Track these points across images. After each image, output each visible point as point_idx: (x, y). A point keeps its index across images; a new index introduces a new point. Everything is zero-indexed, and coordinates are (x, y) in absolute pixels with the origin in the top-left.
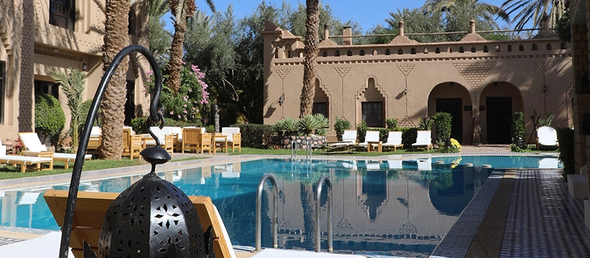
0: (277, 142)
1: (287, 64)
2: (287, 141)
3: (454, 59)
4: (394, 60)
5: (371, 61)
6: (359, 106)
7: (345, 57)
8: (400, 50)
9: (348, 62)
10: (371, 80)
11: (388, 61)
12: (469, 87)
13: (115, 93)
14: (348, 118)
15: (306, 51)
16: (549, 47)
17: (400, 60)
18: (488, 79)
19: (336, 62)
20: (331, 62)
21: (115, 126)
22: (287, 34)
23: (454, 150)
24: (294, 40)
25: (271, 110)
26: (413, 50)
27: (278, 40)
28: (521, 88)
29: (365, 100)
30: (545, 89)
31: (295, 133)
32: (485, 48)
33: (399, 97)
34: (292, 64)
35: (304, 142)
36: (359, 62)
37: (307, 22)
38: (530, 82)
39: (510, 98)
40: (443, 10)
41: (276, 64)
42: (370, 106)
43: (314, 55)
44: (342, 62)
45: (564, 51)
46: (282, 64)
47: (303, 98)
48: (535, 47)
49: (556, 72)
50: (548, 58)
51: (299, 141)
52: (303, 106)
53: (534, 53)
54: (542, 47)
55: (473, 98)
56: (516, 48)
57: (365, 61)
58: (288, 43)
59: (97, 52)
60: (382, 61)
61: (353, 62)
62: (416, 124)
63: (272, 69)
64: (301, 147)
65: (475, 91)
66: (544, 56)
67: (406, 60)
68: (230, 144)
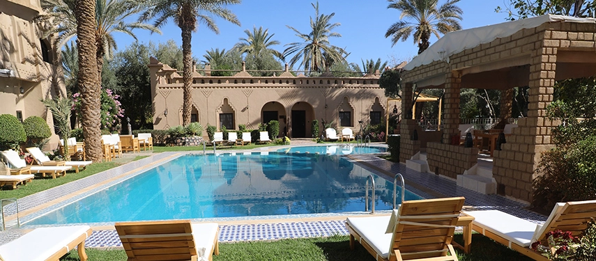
0: (172, 142)
1: (168, 88)
2: (179, 141)
3: (276, 87)
4: (240, 87)
5: (225, 87)
6: (218, 116)
7: (208, 84)
8: (244, 81)
9: (210, 87)
10: (226, 100)
11: (236, 87)
12: (285, 106)
13: (94, 115)
14: (212, 124)
15: (184, 80)
16: (329, 83)
17: (243, 87)
18: (296, 101)
19: (202, 87)
20: (198, 88)
21: (96, 138)
22: (167, 67)
23: (288, 143)
24: (172, 72)
25: (158, 120)
26: (252, 81)
27: (161, 71)
28: (313, 106)
29: (222, 112)
30: (326, 107)
31: (184, 135)
32: (294, 81)
33: (243, 111)
34: (171, 88)
35: (191, 141)
36: (218, 87)
37: (184, 60)
38: (318, 103)
39: (304, 111)
40: (246, 51)
41: (160, 88)
42: (224, 116)
43: (191, 82)
44: (206, 87)
45: (336, 85)
46: (164, 88)
47: (185, 111)
48: (321, 82)
49: (331, 97)
50: (328, 89)
51: (187, 140)
52: (184, 117)
53: (321, 85)
54: (325, 82)
55: (287, 111)
56: (311, 81)
57: (221, 87)
58: (168, 73)
59: (32, 79)
60: (232, 87)
61: (214, 87)
62: (256, 127)
63: (157, 92)
64: (189, 144)
65: (288, 108)
66: (326, 87)
67: (247, 87)
68: (147, 145)
